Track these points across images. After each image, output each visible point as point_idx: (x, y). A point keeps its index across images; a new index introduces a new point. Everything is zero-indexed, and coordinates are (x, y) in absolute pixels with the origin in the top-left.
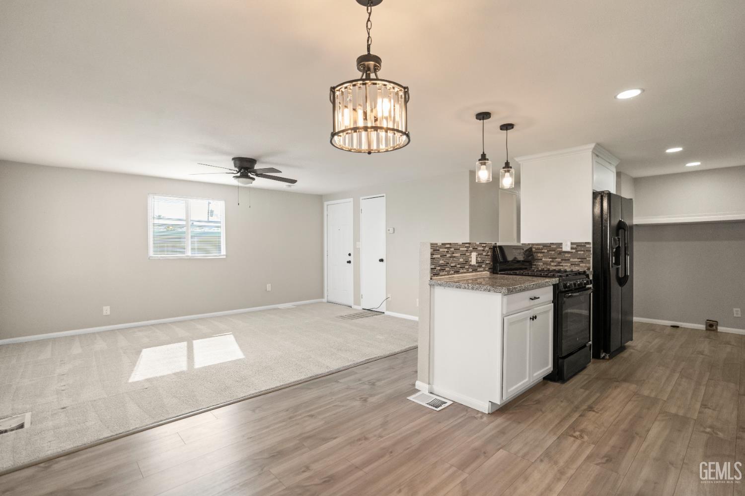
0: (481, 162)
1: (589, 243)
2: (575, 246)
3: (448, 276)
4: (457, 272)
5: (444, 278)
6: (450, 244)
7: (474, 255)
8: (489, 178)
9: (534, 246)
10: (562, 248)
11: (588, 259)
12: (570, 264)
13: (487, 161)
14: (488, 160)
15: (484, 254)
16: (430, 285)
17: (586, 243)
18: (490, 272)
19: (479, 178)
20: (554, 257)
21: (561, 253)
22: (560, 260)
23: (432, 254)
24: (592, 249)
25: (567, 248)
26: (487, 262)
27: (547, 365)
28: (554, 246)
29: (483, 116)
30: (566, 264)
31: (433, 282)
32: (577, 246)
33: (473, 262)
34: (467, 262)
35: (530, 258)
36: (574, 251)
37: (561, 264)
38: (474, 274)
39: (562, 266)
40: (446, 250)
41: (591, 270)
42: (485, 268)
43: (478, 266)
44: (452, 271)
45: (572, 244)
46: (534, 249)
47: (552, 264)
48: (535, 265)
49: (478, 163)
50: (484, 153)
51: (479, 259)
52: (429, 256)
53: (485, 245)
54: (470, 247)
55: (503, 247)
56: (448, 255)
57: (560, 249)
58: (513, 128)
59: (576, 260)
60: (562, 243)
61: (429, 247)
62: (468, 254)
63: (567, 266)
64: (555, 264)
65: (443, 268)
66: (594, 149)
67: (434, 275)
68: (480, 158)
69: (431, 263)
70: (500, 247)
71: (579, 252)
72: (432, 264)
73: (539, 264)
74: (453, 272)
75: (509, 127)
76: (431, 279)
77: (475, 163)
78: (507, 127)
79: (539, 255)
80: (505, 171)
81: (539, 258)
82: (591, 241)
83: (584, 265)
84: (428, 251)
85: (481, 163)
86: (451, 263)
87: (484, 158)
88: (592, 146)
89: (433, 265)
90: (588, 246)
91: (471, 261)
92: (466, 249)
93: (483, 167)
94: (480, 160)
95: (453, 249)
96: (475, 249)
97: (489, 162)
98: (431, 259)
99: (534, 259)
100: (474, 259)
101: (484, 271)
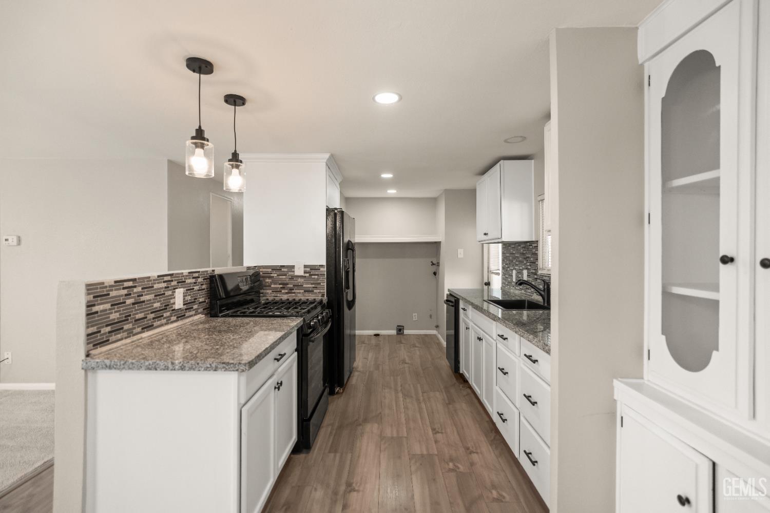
0: (194, 141)
1: (322, 266)
2: (308, 269)
3: (128, 341)
4: (150, 327)
5: (121, 344)
6: (134, 280)
7: (179, 293)
8: (209, 171)
9: (261, 270)
10: (294, 272)
11: (322, 284)
12: (303, 291)
13: (205, 142)
14: (208, 140)
15: (196, 288)
16: (86, 370)
17: (320, 266)
18: (206, 315)
19: (190, 168)
20: (285, 282)
21: (293, 277)
22: (292, 286)
23: (89, 305)
24: (326, 274)
25: (299, 271)
26: (201, 300)
27: (291, 437)
28: (285, 270)
29: (200, 66)
30: (299, 291)
31: (92, 362)
32: (311, 270)
33: (179, 303)
34: (167, 306)
35: (256, 284)
36: (307, 275)
37: (293, 291)
38: (180, 323)
39: (295, 293)
40: (125, 292)
41: (325, 296)
42: (196, 310)
43: (186, 309)
44: (138, 327)
45: (305, 266)
46: (261, 273)
47: (283, 291)
48: (263, 293)
49: (189, 142)
50: (200, 127)
51: (188, 298)
52: (83, 310)
53: (197, 275)
54: (171, 281)
55: (224, 275)
56: (129, 301)
57: (292, 273)
58: (244, 104)
59: (310, 286)
60: (294, 266)
61: (83, 290)
62: (170, 293)
63: (300, 293)
64: (287, 291)
65: (116, 328)
66: (329, 160)
67: (94, 345)
68: (194, 134)
69: (88, 323)
70: (221, 276)
71: (313, 277)
72: (89, 325)
73: (268, 291)
74: (139, 329)
75: (238, 101)
76: (88, 355)
77: (185, 144)
78: (234, 100)
79: (267, 280)
80: (233, 166)
81: (267, 285)
82: (324, 263)
83: (318, 291)
84: (81, 300)
85: (195, 144)
86: (134, 314)
87: (200, 135)
88: (327, 156)
89: (92, 326)
90: (322, 269)
91: (174, 303)
92: (164, 285)
93: (199, 151)
94: (193, 138)
95: (139, 289)
96: (181, 283)
97: (210, 145)
98: (88, 315)
99: (261, 286)
100: (179, 299)
101: (195, 315)
